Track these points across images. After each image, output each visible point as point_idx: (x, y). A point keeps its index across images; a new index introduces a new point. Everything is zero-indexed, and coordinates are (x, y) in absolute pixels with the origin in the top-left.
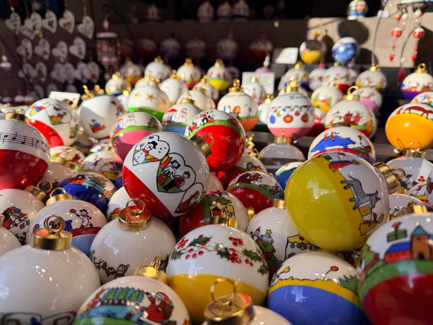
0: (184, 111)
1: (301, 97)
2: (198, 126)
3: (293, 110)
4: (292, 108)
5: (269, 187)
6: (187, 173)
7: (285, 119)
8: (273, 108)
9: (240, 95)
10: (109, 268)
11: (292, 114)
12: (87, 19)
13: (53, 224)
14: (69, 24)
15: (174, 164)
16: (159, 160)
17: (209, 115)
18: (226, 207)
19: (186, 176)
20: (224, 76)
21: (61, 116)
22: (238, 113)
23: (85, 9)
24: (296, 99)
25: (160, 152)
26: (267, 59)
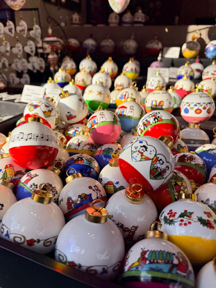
0: (132, 108)
1: (207, 97)
2: (151, 123)
3: (202, 105)
4: (201, 104)
5: (201, 165)
6: (168, 167)
7: (196, 111)
8: (187, 103)
9: (163, 93)
10: (125, 228)
11: (201, 108)
12: (36, 26)
13: (81, 197)
14: (23, 30)
15: (160, 161)
16: (151, 159)
17: (158, 115)
18: (182, 183)
19: (167, 169)
20: (136, 70)
21: (50, 111)
22: (162, 106)
23: (35, 19)
24: (203, 98)
25: (151, 154)
26: (160, 55)
